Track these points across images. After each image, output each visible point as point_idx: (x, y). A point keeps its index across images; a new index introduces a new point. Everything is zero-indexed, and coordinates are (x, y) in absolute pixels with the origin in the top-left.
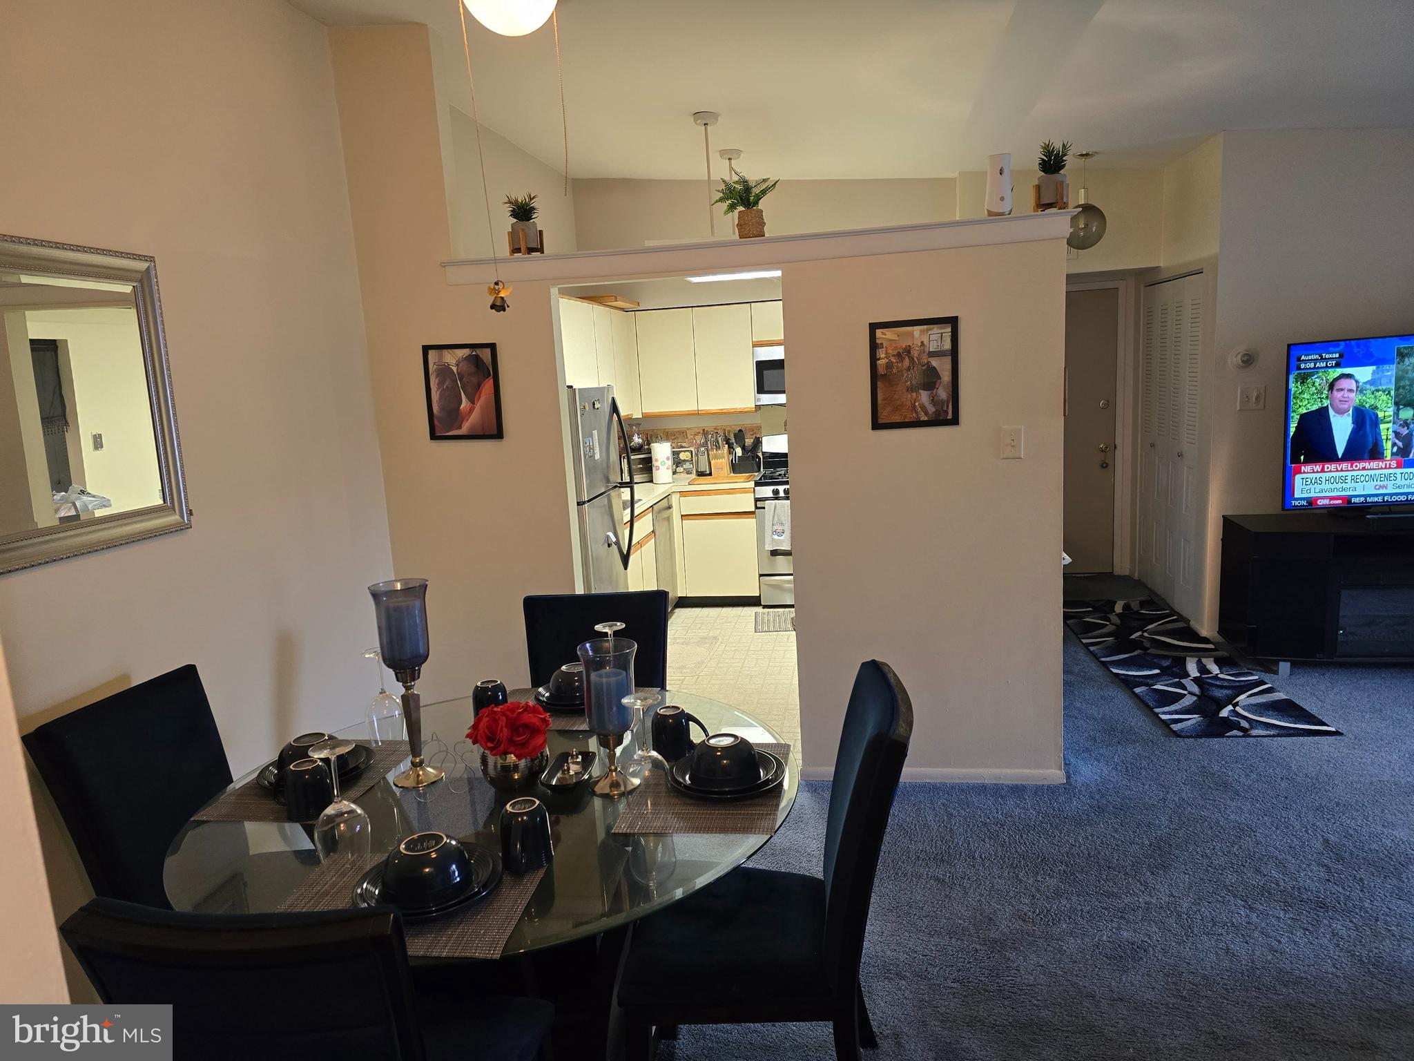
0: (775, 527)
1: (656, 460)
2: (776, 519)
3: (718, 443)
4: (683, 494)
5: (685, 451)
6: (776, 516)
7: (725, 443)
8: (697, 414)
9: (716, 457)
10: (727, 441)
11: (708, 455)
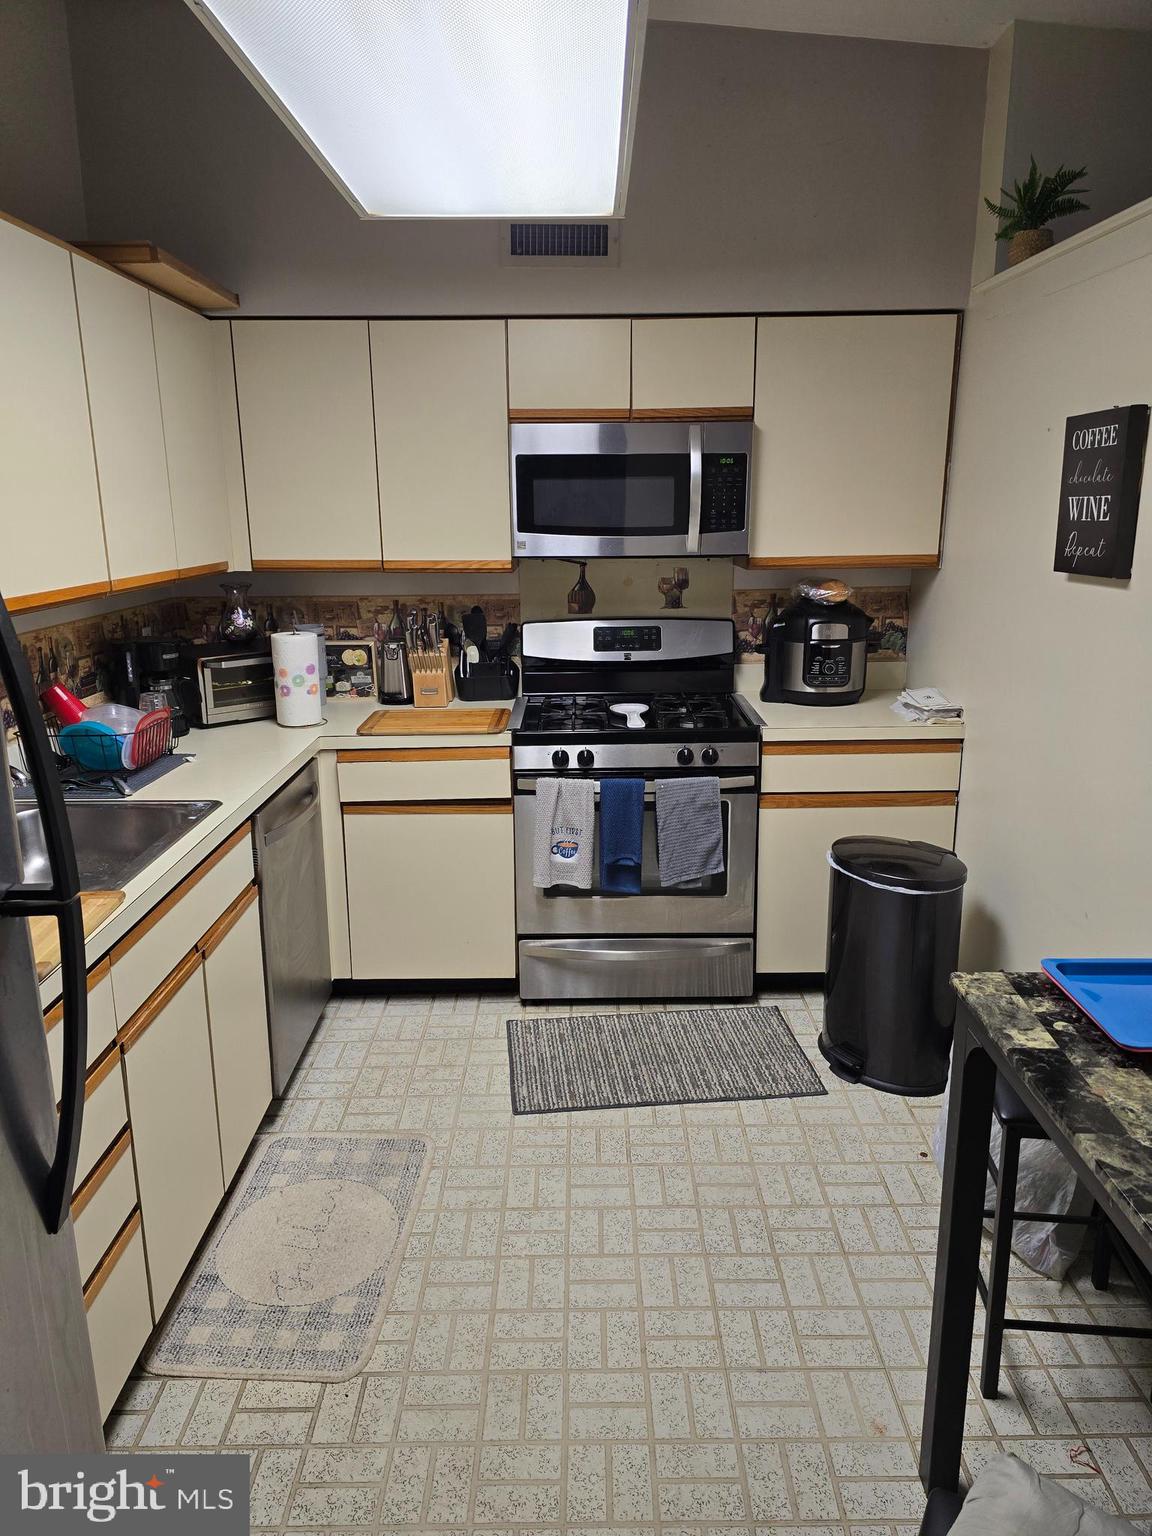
0: (559, 837)
1: (283, 673)
2: (560, 819)
3: (429, 636)
4: (344, 755)
5: (354, 648)
6: (559, 812)
7: (441, 631)
8: (380, 569)
9: (423, 665)
10: (448, 631)
11: (406, 657)
